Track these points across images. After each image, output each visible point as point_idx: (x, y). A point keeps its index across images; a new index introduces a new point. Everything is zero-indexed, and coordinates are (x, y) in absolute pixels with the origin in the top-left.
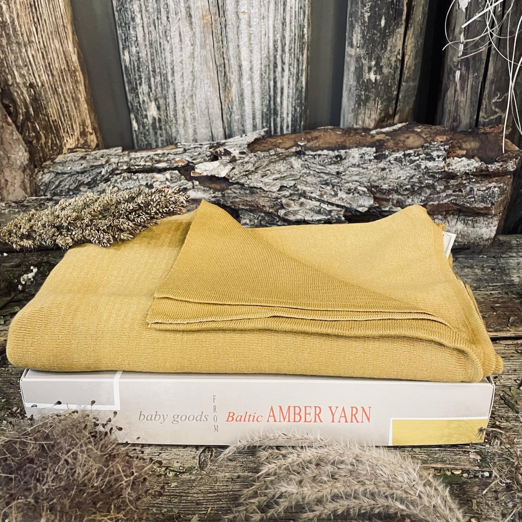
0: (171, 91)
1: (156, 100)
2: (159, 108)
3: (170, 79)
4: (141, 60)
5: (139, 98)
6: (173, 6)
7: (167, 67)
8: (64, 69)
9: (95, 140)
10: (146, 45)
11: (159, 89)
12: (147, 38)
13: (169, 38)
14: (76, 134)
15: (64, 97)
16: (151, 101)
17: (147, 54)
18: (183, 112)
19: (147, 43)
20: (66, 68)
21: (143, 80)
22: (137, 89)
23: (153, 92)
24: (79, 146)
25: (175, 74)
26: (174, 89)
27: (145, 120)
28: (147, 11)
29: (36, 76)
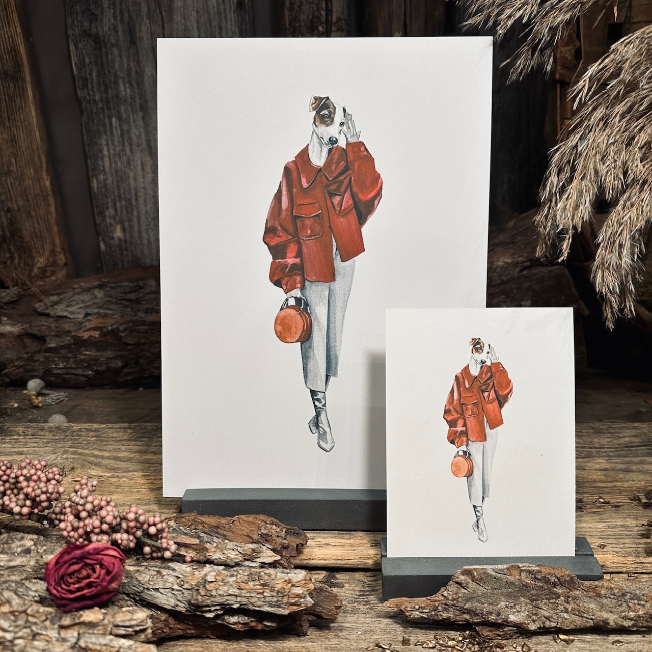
0: (135, 214)
1: (122, 222)
2: (124, 230)
3: (134, 203)
4: (108, 186)
5: (106, 221)
6: (136, 140)
7: (131, 193)
8: (38, 194)
9: (64, 260)
10: (112, 174)
11: (124, 212)
12: (113, 168)
13: (132, 167)
14: (46, 253)
15: (37, 220)
16: (117, 224)
17: (113, 182)
18: (147, 234)
19: (114, 172)
20: (40, 193)
21: (110, 204)
22: (104, 212)
23: (119, 215)
24: (49, 264)
25: (139, 199)
26: (138, 213)
27: (112, 241)
28: (113, 144)
29: (14, 201)
